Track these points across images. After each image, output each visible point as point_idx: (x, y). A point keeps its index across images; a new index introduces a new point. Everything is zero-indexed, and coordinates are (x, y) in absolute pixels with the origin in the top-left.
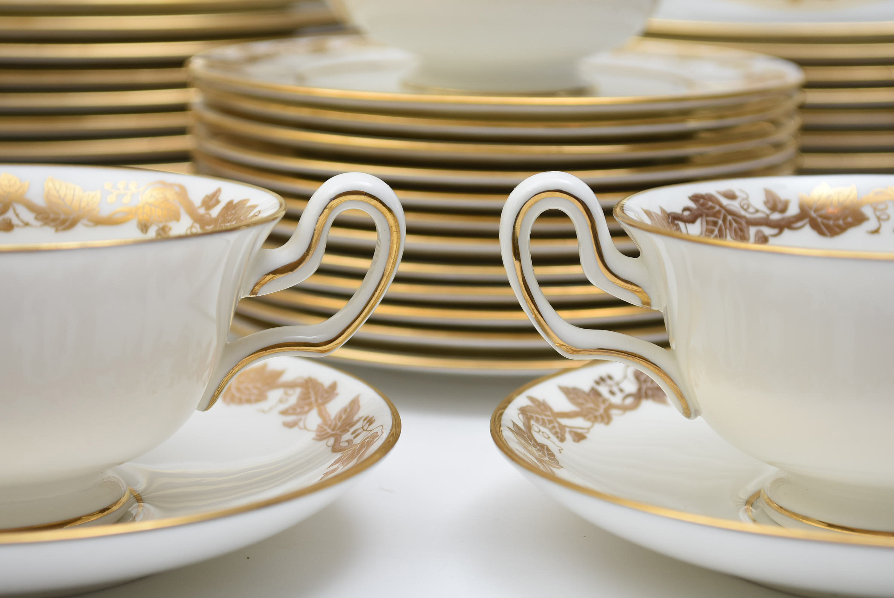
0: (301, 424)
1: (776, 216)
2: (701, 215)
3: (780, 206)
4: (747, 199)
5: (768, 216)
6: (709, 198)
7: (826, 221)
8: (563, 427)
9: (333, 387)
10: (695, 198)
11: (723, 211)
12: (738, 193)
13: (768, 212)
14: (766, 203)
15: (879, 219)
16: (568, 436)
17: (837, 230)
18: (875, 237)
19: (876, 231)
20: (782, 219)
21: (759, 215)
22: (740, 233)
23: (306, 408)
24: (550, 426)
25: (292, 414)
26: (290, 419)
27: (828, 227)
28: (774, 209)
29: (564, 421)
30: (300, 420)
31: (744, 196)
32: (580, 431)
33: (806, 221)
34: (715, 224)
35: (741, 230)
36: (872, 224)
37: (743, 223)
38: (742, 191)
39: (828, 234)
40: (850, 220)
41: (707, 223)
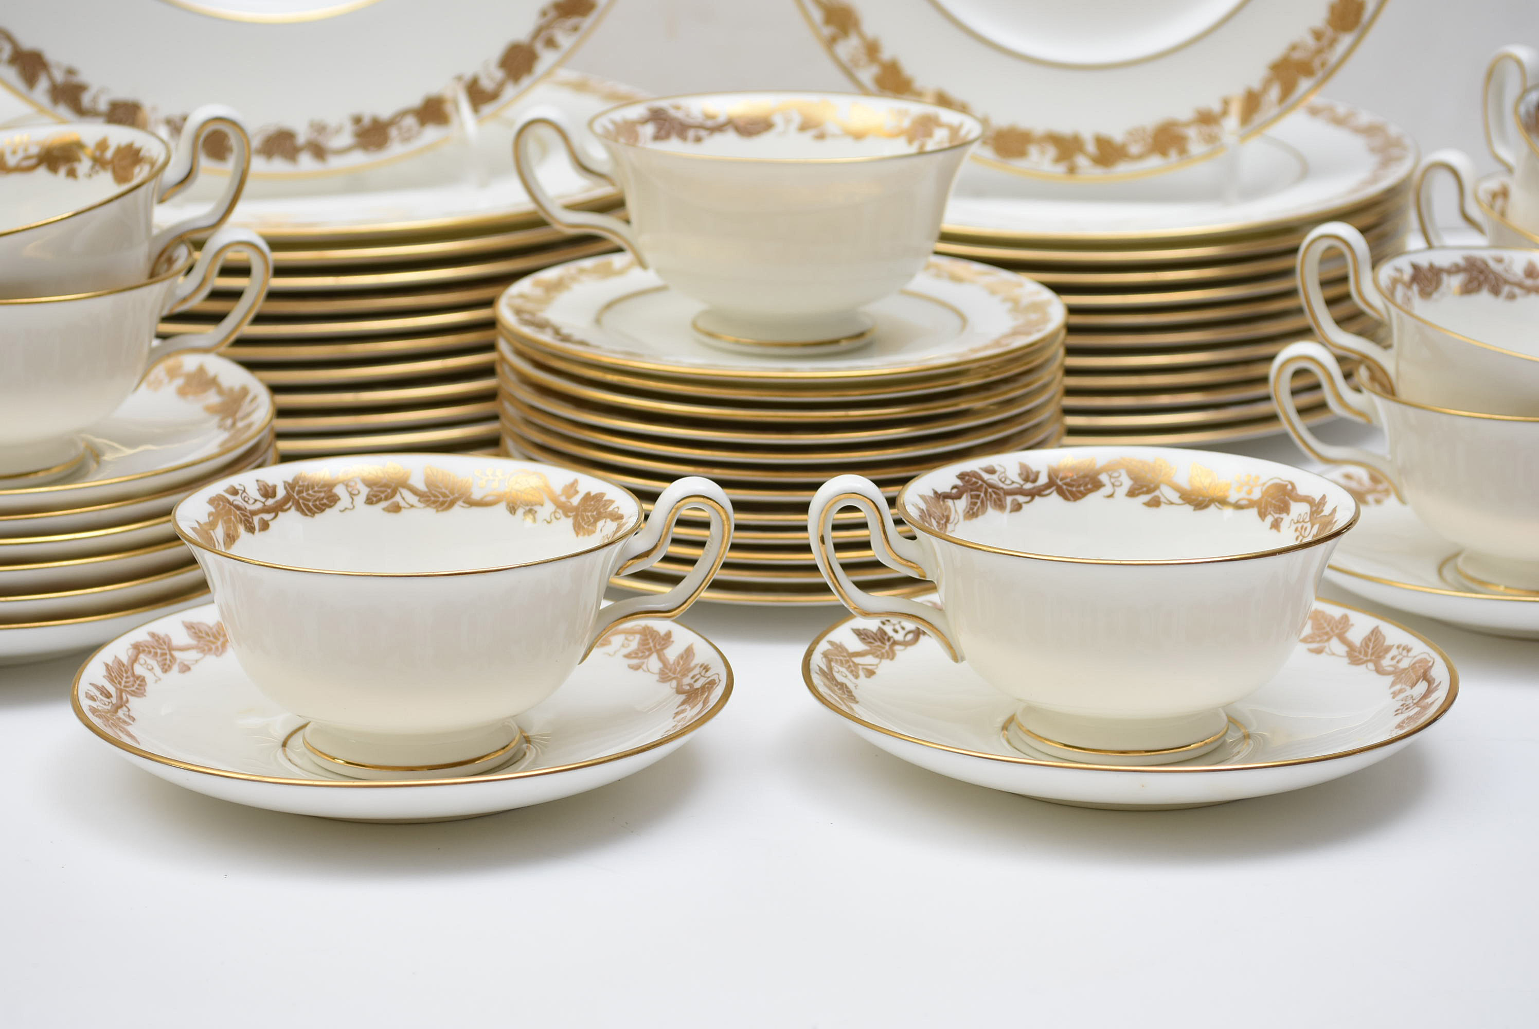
0: (644, 667)
1: (1029, 486)
2: (966, 491)
3: (1032, 477)
4: (1004, 472)
5: (1022, 486)
6: (974, 474)
7: (1070, 488)
8: (856, 665)
9: (669, 635)
10: (962, 476)
11: (985, 485)
12: (997, 468)
13: (1022, 482)
14: (1020, 475)
15: (1113, 485)
16: (861, 673)
17: (1079, 495)
18: (1111, 499)
19: (1111, 496)
20: (1034, 488)
21: (1015, 486)
22: (998, 502)
23: (647, 653)
24: (847, 666)
25: (635, 658)
26: (634, 662)
27: (1071, 493)
28: (1026, 480)
29: (857, 660)
30: (643, 663)
31: (1002, 470)
32: (870, 667)
33: (1054, 488)
34: (978, 497)
35: (1000, 500)
36: (1107, 490)
37: (1002, 494)
38: (1000, 466)
39: (1072, 499)
40: (1089, 486)
41: (972, 497)
